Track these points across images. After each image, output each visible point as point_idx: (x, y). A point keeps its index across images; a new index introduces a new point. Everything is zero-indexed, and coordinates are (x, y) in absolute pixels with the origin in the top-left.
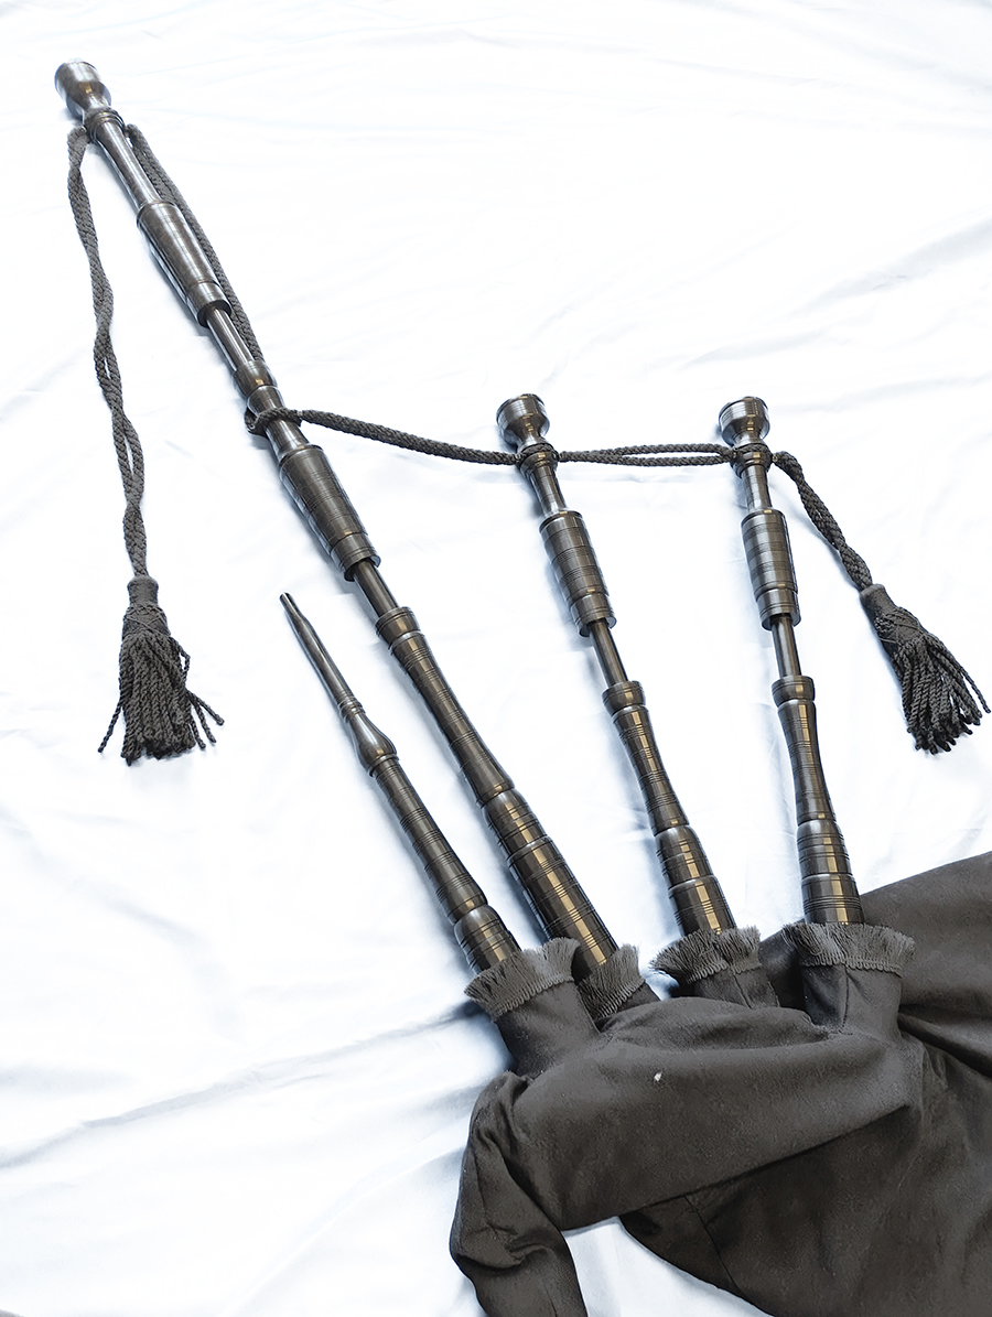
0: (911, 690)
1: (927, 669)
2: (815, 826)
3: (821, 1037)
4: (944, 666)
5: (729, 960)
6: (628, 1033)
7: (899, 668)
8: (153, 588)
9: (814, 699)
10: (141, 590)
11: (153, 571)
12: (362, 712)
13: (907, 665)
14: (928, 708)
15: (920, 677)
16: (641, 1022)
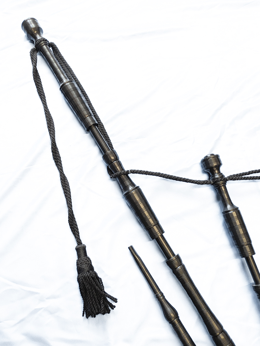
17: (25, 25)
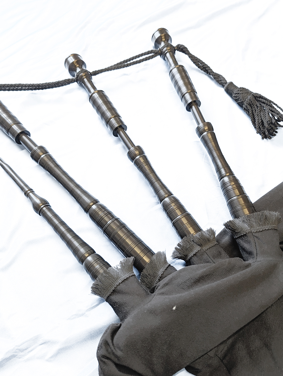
0: (254, 117)
1: (257, 107)
2: (226, 179)
3: (248, 266)
4: (264, 103)
5: (200, 245)
7: (247, 111)
9: (213, 130)
13: (249, 107)
14: (262, 121)
15: (256, 111)
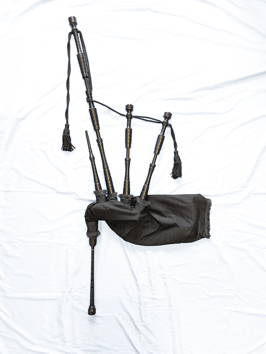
3: (131, 210)
5: (125, 198)
6: (110, 203)
8: (68, 126)
10: (67, 126)
11: (69, 124)
12: (92, 152)
16: (111, 202)
17: (70, 19)
